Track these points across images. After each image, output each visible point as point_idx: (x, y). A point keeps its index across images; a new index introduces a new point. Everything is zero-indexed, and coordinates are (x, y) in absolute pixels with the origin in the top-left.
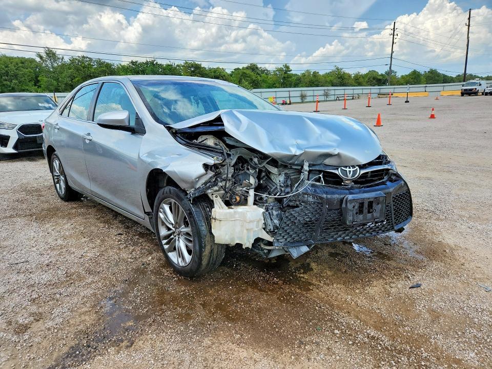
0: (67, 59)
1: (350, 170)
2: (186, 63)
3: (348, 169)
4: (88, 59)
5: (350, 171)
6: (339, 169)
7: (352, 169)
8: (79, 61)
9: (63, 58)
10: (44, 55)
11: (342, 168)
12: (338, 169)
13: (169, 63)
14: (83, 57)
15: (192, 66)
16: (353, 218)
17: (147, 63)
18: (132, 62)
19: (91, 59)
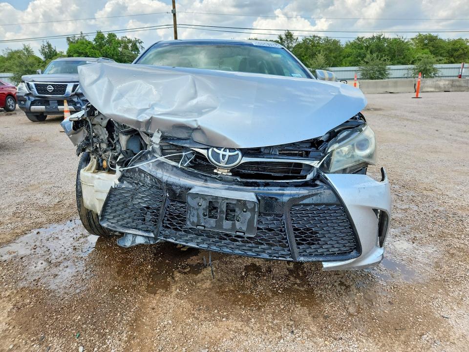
0: (300, 40)
1: (224, 153)
2: (420, 35)
3: (221, 152)
4: (318, 38)
5: (224, 156)
6: (210, 150)
7: (228, 153)
8: (310, 41)
9: (297, 39)
10: (284, 37)
11: (215, 149)
12: (208, 149)
13: (397, 37)
14: (314, 36)
15: (426, 38)
16: (199, 220)
17: (373, 38)
18: (358, 38)
19: (320, 38)
